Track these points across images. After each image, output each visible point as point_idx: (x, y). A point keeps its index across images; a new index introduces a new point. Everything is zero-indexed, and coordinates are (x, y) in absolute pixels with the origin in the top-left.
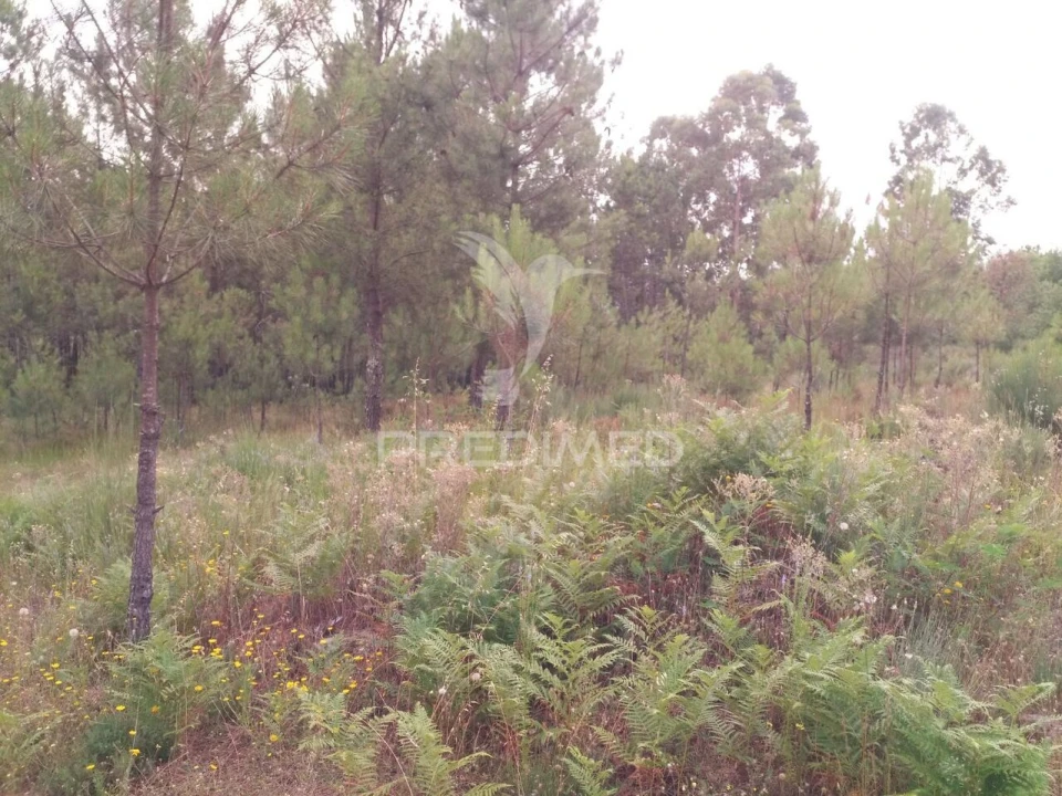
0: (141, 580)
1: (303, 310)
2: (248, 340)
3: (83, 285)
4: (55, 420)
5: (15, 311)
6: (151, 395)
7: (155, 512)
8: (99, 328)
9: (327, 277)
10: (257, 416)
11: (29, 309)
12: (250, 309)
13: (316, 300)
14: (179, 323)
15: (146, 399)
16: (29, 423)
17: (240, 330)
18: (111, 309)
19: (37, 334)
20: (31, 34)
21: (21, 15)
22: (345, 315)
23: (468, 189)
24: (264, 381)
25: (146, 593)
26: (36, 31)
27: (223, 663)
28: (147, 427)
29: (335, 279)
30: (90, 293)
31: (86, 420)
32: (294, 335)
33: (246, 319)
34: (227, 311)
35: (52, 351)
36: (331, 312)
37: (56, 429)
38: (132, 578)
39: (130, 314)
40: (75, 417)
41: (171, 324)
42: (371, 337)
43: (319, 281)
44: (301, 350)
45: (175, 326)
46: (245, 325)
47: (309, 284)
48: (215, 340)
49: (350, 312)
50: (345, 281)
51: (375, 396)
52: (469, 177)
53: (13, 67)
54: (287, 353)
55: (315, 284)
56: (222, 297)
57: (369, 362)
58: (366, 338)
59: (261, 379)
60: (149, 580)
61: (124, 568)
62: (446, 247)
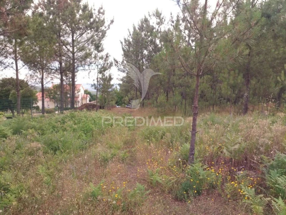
0: (192, 149)
1: (227, 80)
2: (210, 89)
3: (172, 77)
4: (165, 109)
5: (158, 84)
6: (196, 103)
7: (196, 132)
8: (175, 87)
9: (234, 71)
10: (212, 109)
11: (161, 83)
12: (211, 81)
13: (231, 77)
14: (193, 85)
15: (195, 104)
16: (160, 109)
17: (208, 86)
18: (178, 82)
19: (162, 89)
20: (163, 18)
21: (161, 14)
22: (239, 81)
23: (282, 40)
24: (214, 100)
25: (193, 153)
26: (164, 18)
27: (214, 174)
28: (195, 111)
29: (237, 71)
30: (174, 78)
31: (171, 109)
32: (225, 87)
33: (210, 83)
34: (205, 81)
35: (164, 93)
36: (235, 81)
37: (165, 111)
38: (190, 148)
39: (182, 83)
40: (168, 108)
41: (192, 85)
42: (246, 87)
43: (232, 72)
44: (227, 91)
45: (192, 86)
46: (210, 85)
47: (229, 73)
48: (202, 89)
49: (241, 80)
50: (239, 71)
51: (246, 104)
52: (282, 36)
53: (159, 27)
54: (223, 92)
55: (231, 73)
56: (204, 78)
57: (245, 94)
58: (245, 88)
59: (213, 99)
60: (194, 149)
61: (188, 146)
62: (273, 59)
